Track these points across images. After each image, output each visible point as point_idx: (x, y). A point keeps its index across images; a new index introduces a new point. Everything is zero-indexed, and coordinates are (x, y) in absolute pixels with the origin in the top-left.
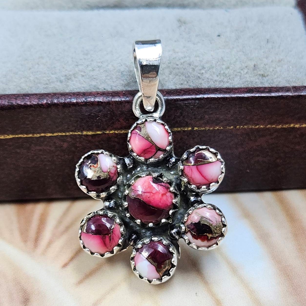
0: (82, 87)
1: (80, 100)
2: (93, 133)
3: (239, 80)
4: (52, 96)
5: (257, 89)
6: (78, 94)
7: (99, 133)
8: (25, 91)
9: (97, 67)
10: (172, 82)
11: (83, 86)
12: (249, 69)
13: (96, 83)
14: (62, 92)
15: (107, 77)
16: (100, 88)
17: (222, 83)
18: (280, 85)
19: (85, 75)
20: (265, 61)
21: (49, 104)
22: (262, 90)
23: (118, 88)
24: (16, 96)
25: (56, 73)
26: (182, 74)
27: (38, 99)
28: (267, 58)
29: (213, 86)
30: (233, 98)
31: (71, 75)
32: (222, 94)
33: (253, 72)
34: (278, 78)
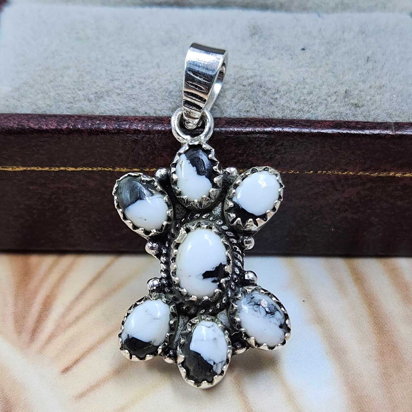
0: (117, 109)
1: (111, 126)
3: (325, 109)
4: (75, 119)
5: (347, 123)
8: (42, 110)
9: (137, 84)
10: (235, 108)
11: (117, 107)
12: (338, 96)
13: (135, 104)
14: (90, 114)
15: (150, 98)
16: (140, 112)
17: (301, 113)
18: (379, 119)
19: (122, 93)
20: (361, 86)
21: (71, 129)
22: (353, 125)
23: (164, 112)
24: (29, 116)
25: (84, 89)
26: (249, 99)
27: (57, 122)
28: (364, 82)
29: (289, 116)
30: (313, 135)
31: (103, 92)
32: (299, 128)
33: (344, 100)
34: (376, 110)
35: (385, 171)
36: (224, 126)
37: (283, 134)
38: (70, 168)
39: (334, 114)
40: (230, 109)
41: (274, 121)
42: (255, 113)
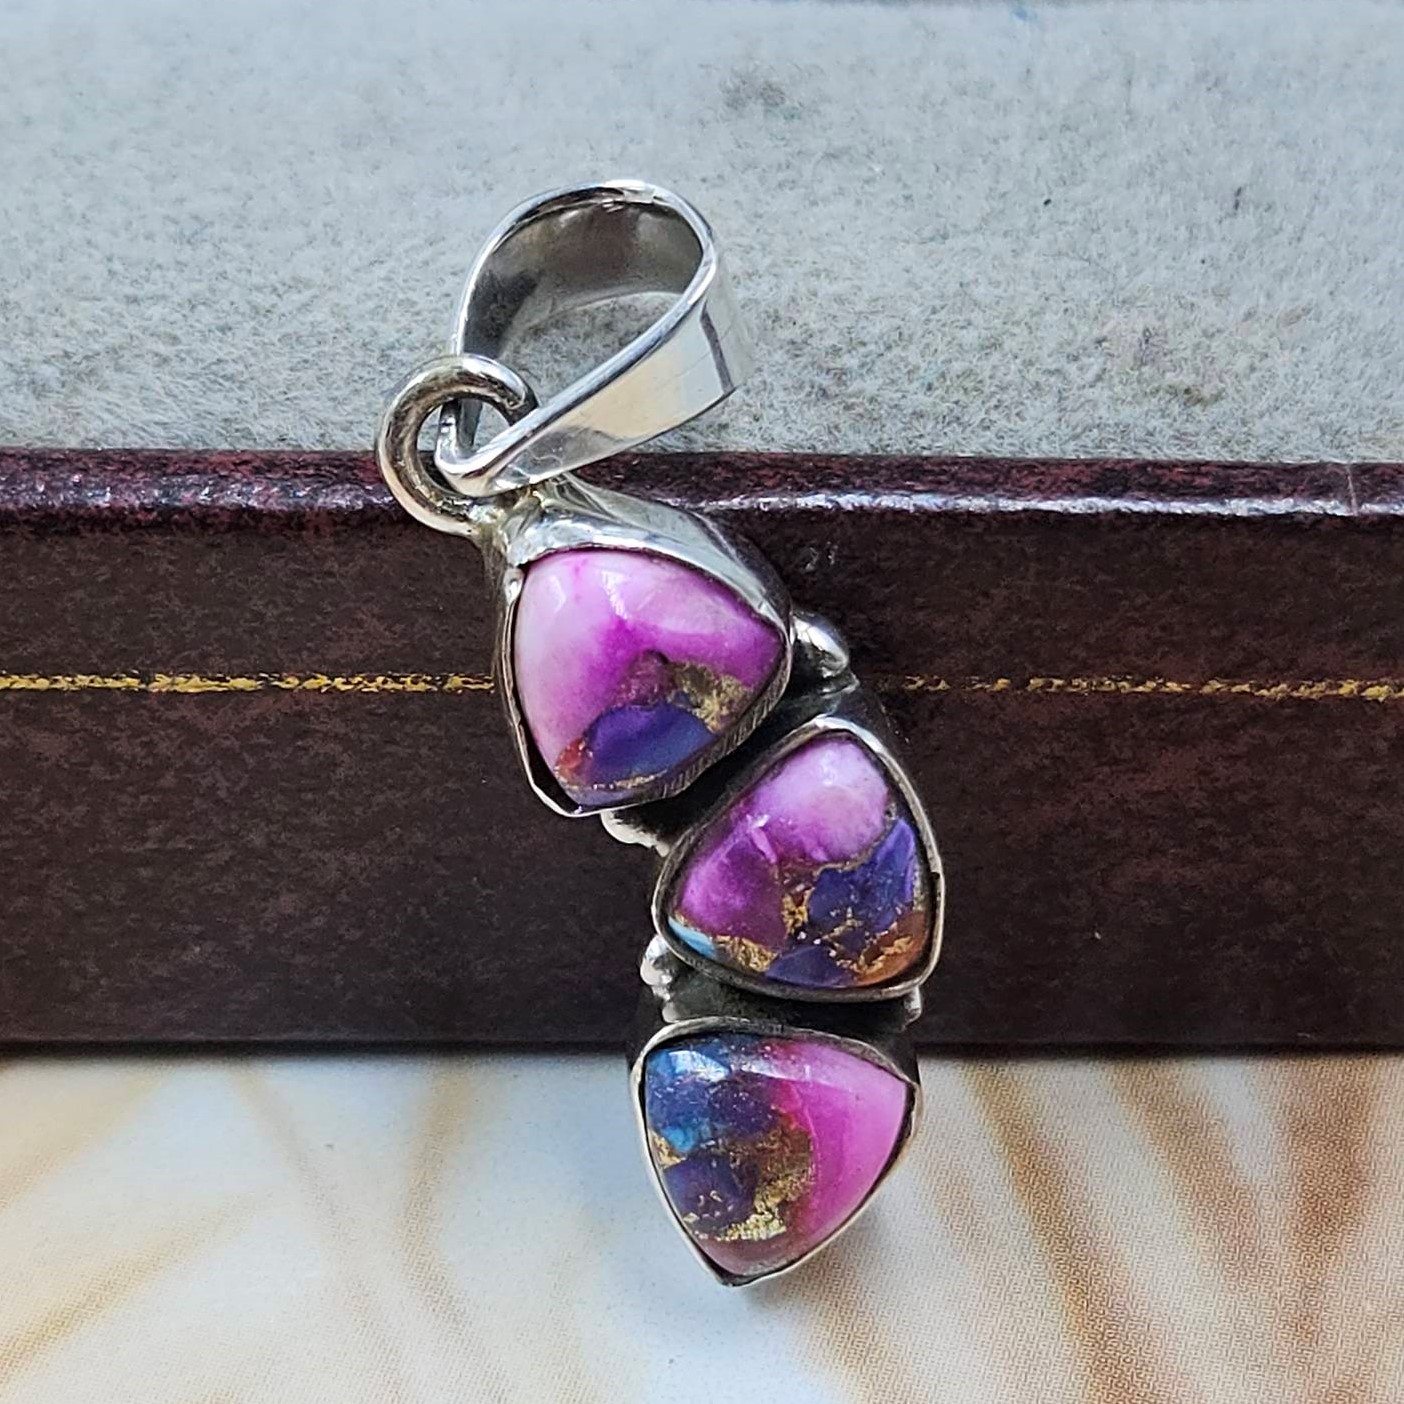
0: (156, 423)
1: (134, 497)
2: (210, 682)
5: (1149, 469)
6: (129, 458)
7: (241, 683)
9: (243, 314)
11: (157, 418)
12: (1112, 355)
13: (236, 402)
14: (38, 445)
15: (298, 374)
16: (258, 434)
17: (955, 433)
18: (1290, 453)
19: (177, 356)
20: (1210, 312)
22: (1179, 478)
23: (361, 435)
28: (1221, 295)
30: (1005, 520)
32: (944, 493)
33: (1137, 373)
34: (1275, 414)
35: (1318, 675)
37: (875, 519)
39: (1095, 432)
41: (835, 465)
42: (756, 432)
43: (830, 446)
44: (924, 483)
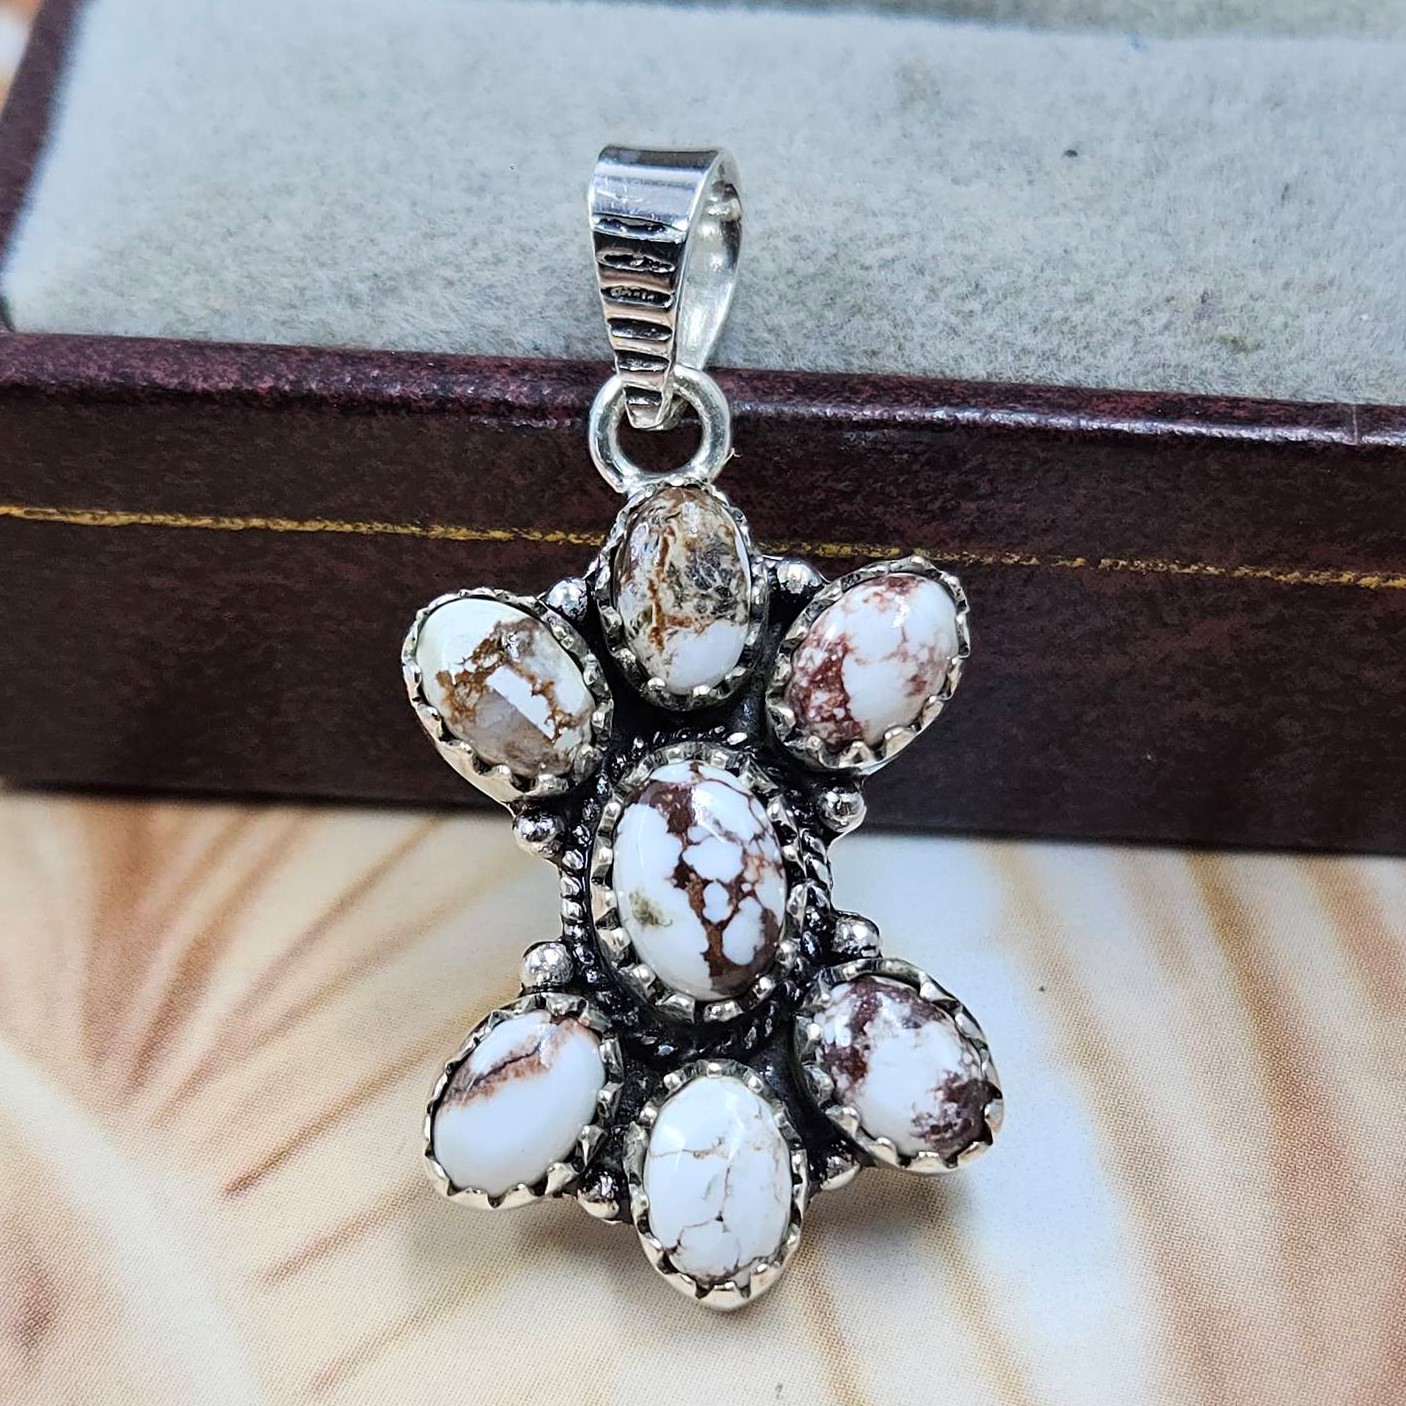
0: (442, 332)
1: (418, 388)
2: (474, 533)
3: (1131, 355)
4: (302, 359)
5: (1200, 402)
6: (419, 359)
7: (498, 534)
8: (195, 328)
9: (513, 251)
10: (830, 340)
11: (443, 327)
12: (1177, 311)
13: (502, 319)
14: (351, 346)
15: (552, 298)
17: (1052, 365)
18: (1311, 393)
19: (460, 281)
20: (1256, 280)
21: (283, 394)
22: (1221, 411)
23: (597, 347)
24: (152, 347)
25: (336, 263)
26: (880, 309)
27: (240, 369)
28: (1266, 267)
29: (1010, 374)
30: (1084, 437)
31: (398, 274)
32: (1038, 413)
33: (1195, 326)
34: (1301, 362)
35: (1324, 566)
36: (789, 399)
37: (985, 433)
38: (281, 522)
39: (1160, 370)
40: (816, 344)
41: (957, 389)
42: (899, 358)
43: (956, 372)
44: (1023, 405)
